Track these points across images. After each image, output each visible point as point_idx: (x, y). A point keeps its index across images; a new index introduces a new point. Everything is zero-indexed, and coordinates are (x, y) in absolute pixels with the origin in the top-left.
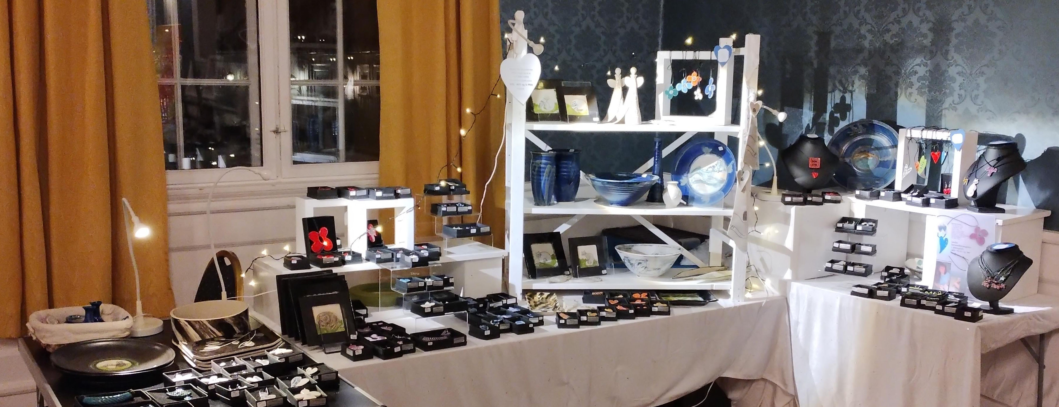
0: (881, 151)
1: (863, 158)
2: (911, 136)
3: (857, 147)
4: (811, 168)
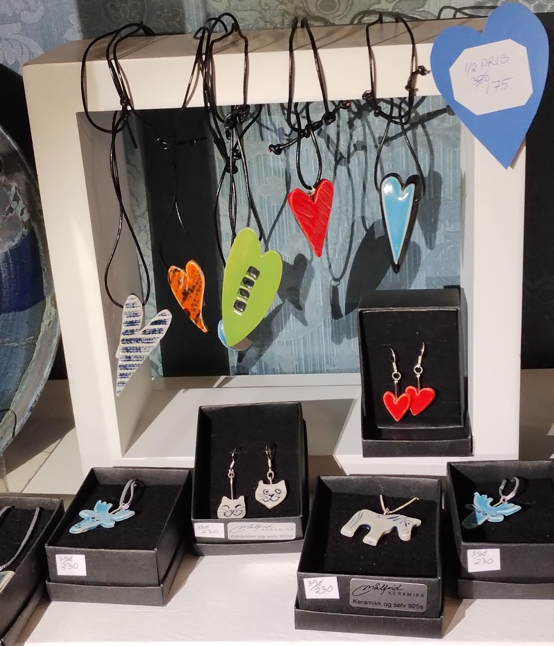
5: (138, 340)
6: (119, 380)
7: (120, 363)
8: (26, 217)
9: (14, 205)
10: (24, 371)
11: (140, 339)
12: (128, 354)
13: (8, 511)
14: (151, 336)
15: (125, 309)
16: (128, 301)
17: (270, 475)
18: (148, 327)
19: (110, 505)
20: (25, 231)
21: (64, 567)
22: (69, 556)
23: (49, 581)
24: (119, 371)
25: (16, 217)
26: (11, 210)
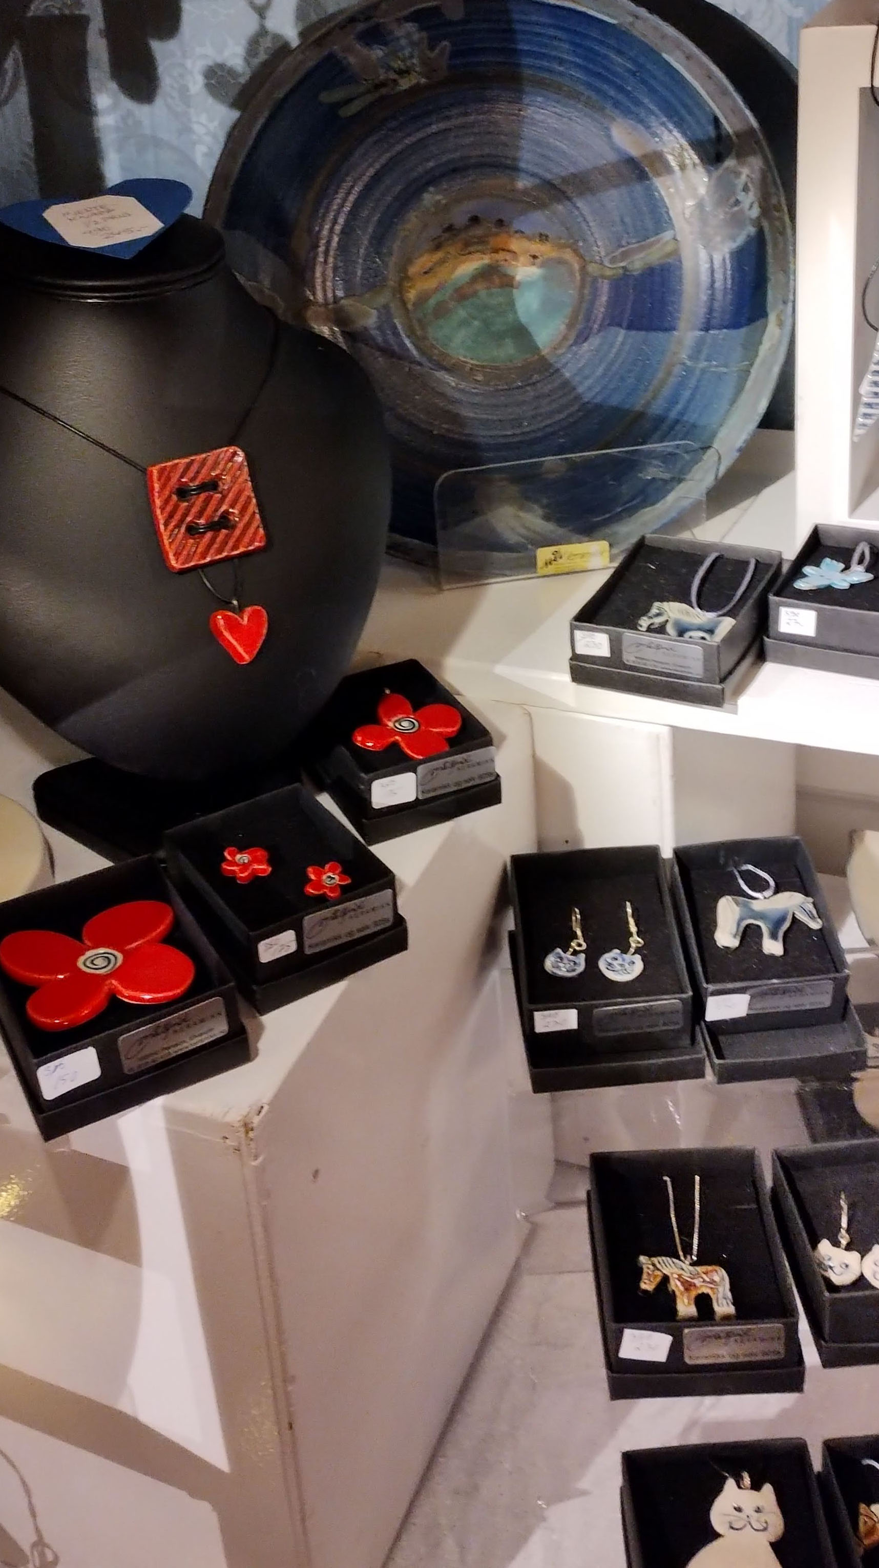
1: (475, 277)
3: (410, 197)
6: (860, 420)
7: (865, 400)
8: (755, 212)
9: (741, 196)
10: (733, 402)
13: (717, 559)
19: (841, 566)
20: (752, 230)
21: (788, 623)
22: (796, 610)
23: (768, 637)
24: (863, 410)
25: (742, 211)
26: (737, 203)
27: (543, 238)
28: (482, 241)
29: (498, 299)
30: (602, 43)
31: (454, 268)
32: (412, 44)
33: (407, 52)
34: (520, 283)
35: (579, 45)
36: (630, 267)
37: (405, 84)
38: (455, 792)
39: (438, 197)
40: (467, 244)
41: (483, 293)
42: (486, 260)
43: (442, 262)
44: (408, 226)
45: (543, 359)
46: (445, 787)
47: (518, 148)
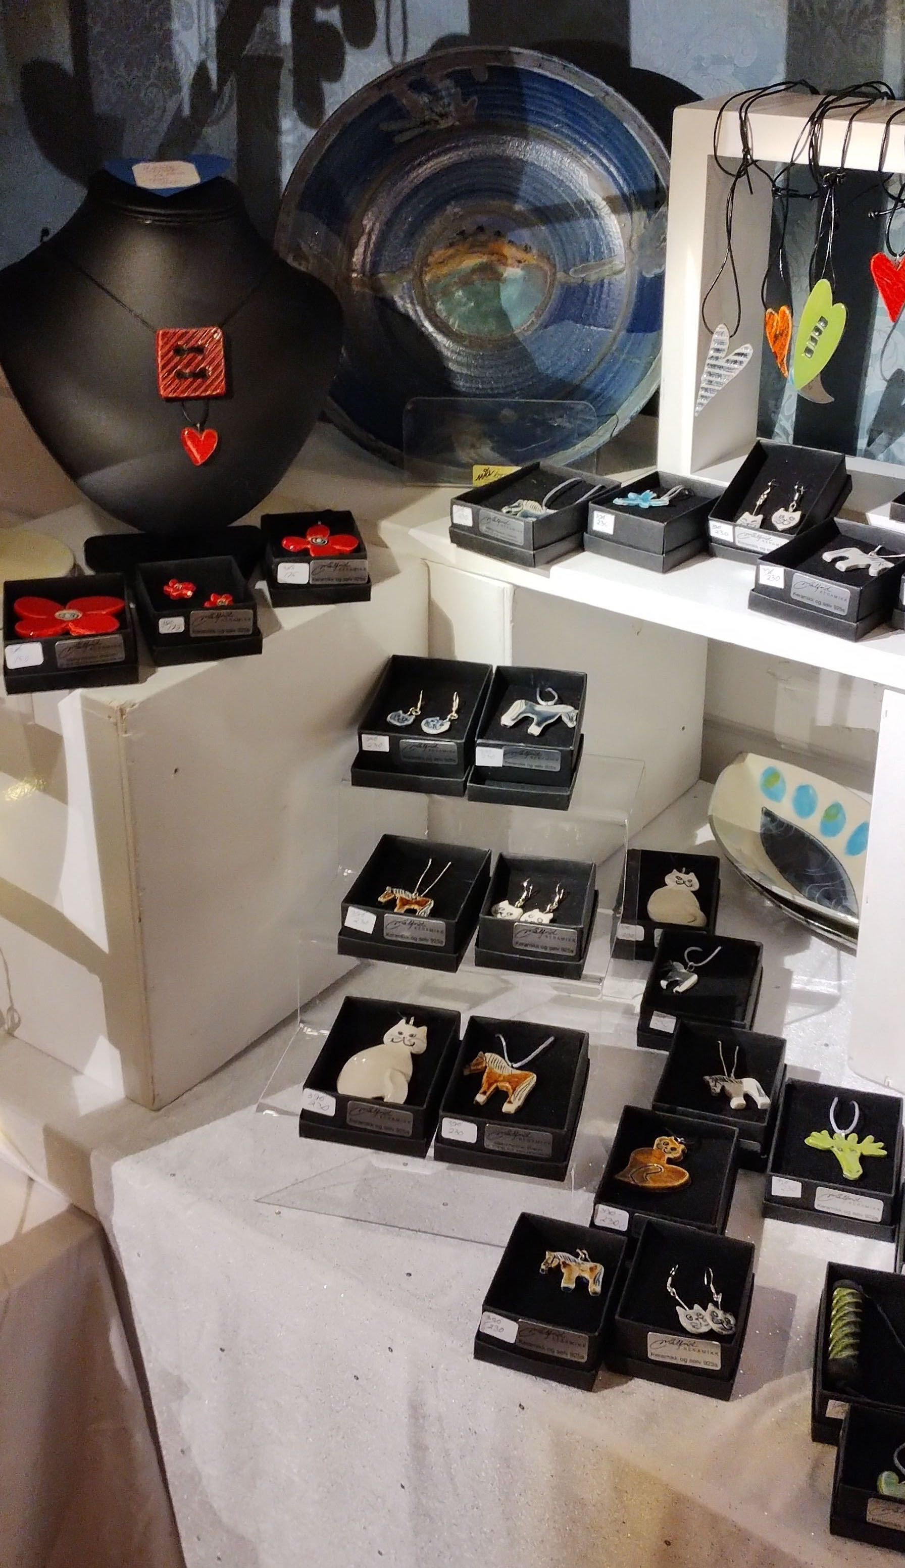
0: (563, 228)
1: (474, 271)
2: (747, 150)
3: (437, 206)
4: (168, 400)
5: (720, 367)
6: (699, 400)
7: (703, 385)
10: (639, 383)
11: (722, 367)
12: (711, 378)
13: (575, 483)
14: (732, 366)
15: (715, 336)
16: (718, 329)
17: (793, 506)
18: (732, 357)
19: (655, 495)
21: (597, 523)
22: (606, 516)
23: (583, 531)
24: (702, 392)
27: (527, 249)
28: (483, 244)
29: (487, 289)
30: (584, 110)
31: (461, 262)
32: (450, 95)
33: (446, 101)
34: (505, 279)
35: (568, 111)
36: (586, 278)
37: (444, 124)
38: (335, 585)
39: (456, 210)
40: (472, 246)
41: (478, 284)
42: (485, 259)
43: (451, 257)
44: (433, 227)
45: (514, 337)
46: (329, 579)
47: (520, 181)
